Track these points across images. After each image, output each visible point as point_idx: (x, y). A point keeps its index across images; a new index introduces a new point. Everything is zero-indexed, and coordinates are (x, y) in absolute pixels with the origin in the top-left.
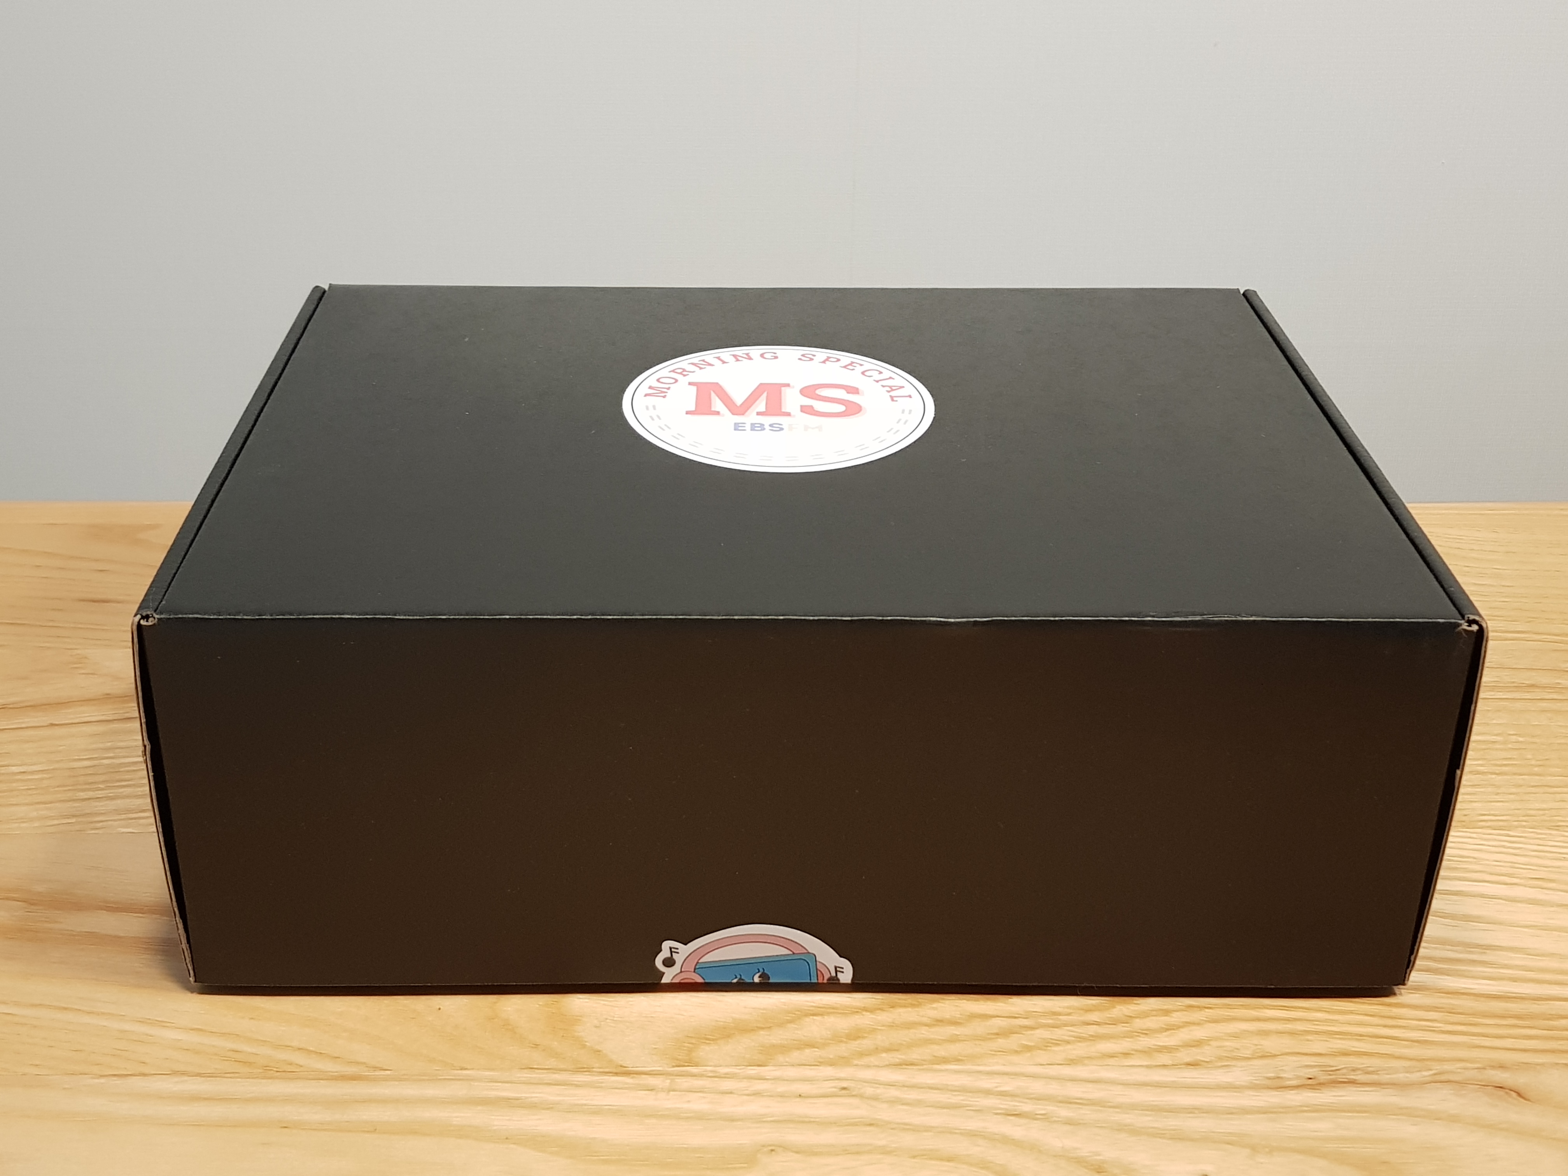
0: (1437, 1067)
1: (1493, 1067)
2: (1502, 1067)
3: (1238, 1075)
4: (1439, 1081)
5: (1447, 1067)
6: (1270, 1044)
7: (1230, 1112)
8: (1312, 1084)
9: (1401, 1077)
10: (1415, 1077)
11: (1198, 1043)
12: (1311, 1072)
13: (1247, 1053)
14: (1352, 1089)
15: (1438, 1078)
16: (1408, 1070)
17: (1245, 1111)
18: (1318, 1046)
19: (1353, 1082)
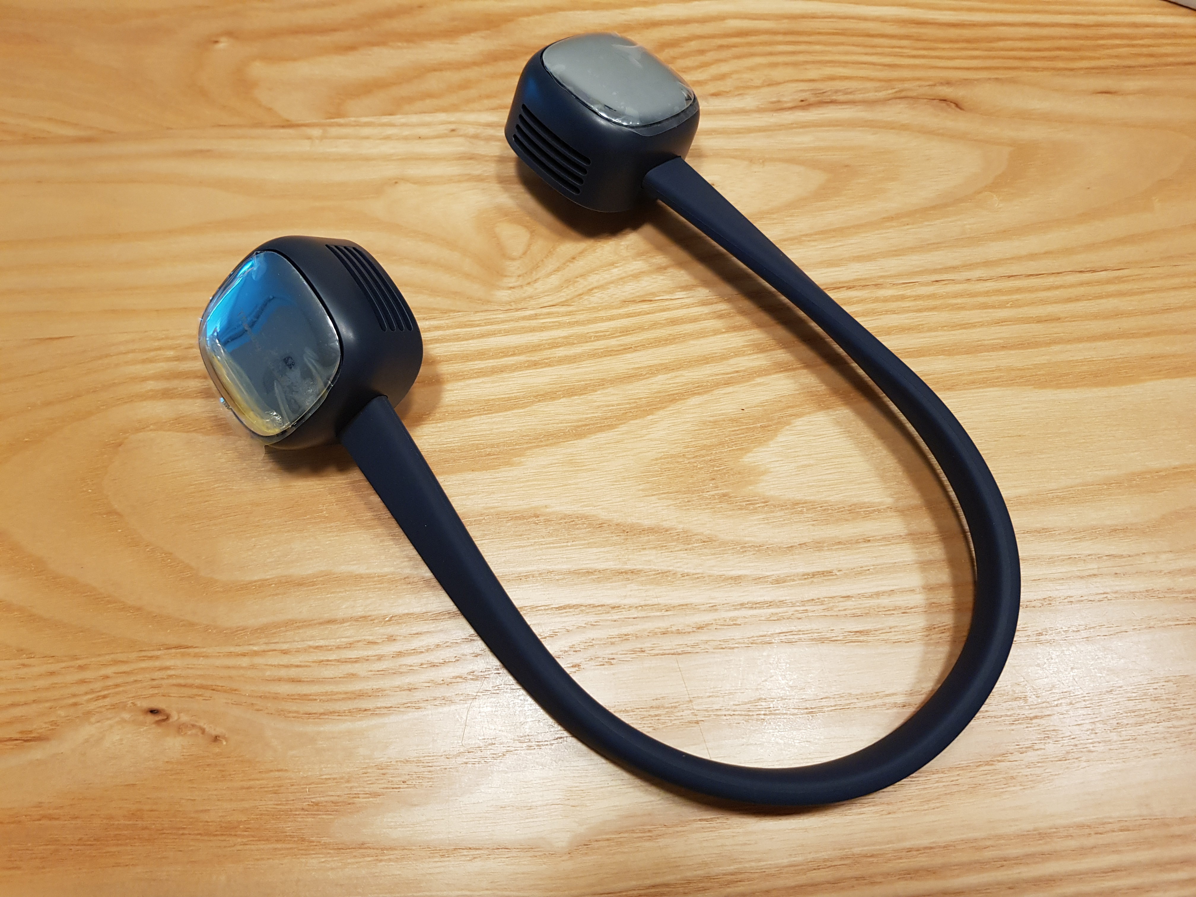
0: (899, 86)
1: (942, 84)
2: (948, 83)
3: (749, 101)
4: (900, 97)
5: (907, 85)
6: (777, 74)
7: (739, 132)
8: (804, 105)
9: (872, 95)
10: (881, 95)
11: (723, 77)
12: (803, 95)
13: (758, 82)
14: (832, 107)
15: (898, 95)
16: (877, 90)
17: (749, 131)
18: (813, 73)
19: (832, 102)
